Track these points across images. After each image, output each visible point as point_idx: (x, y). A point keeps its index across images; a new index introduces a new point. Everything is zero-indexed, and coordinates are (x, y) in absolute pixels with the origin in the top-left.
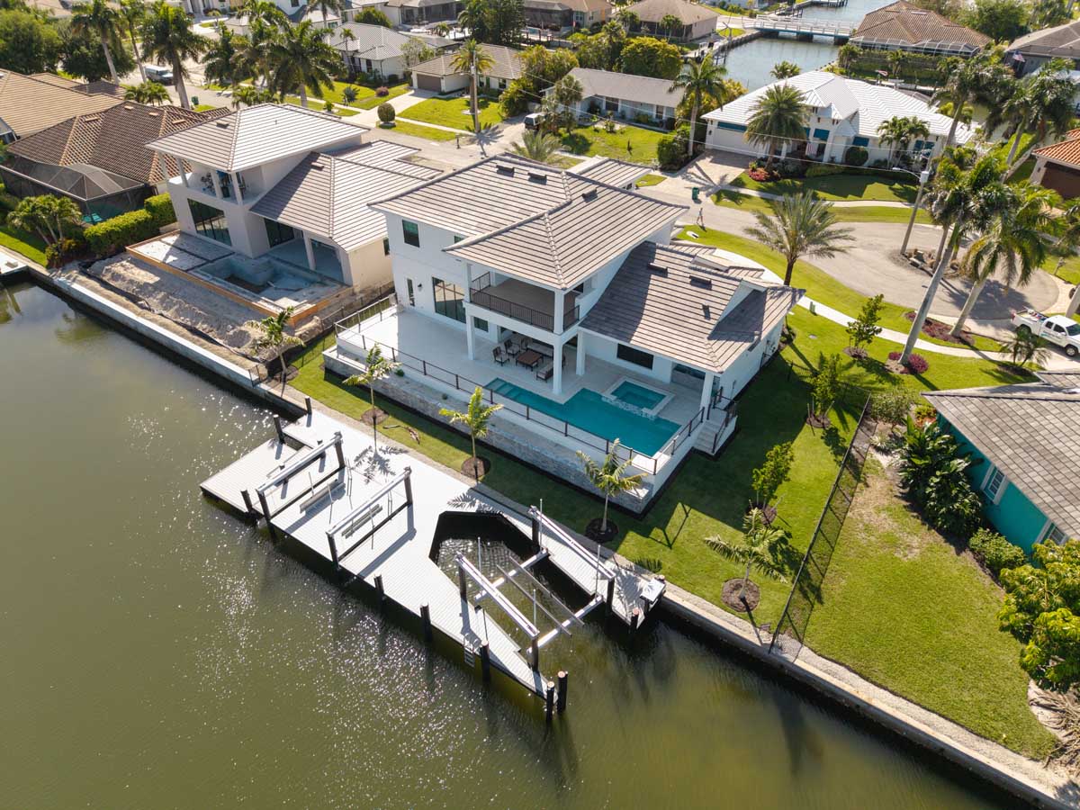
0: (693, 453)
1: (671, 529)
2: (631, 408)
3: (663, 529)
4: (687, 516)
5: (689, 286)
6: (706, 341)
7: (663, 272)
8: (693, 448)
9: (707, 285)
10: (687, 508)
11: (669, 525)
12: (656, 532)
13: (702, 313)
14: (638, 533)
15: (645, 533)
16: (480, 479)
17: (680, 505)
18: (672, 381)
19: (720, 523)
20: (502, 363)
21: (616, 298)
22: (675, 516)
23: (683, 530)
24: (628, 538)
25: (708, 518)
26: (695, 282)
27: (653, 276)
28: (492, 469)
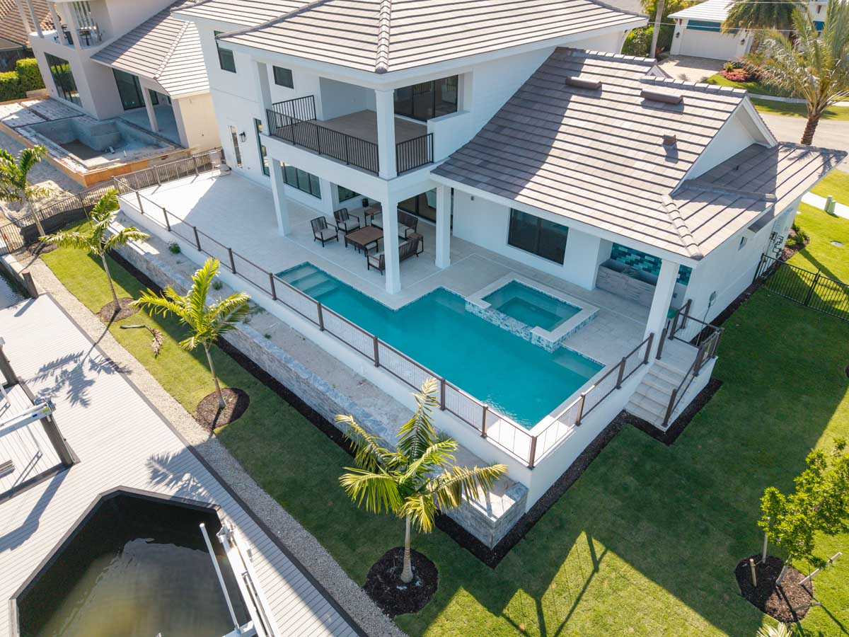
0: (624, 422)
1: (556, 601)
2: (513, 326)
3: (537, 596)
4: (596, 570)
5: (640, 110)
6: (667, 200)
7: (593, 90)
8: (624, 411)
9: (674, 105)
10: (599, 548)
11: (553, 586)
12: (521, 601)
13: (662, 151)
14: (479, 599)
15: (496, 602)
16: (217, 430)
17: (583, 537)
18: (597, 287)
19: (672, 599)
20: (323, 242)
21: (506, 132)
22: (568, 565)
23: (582, 604)
24: (453, 607)
25: (643, 581)
26: (652, 101)
27: (574, 98)
28: (248, 413)
